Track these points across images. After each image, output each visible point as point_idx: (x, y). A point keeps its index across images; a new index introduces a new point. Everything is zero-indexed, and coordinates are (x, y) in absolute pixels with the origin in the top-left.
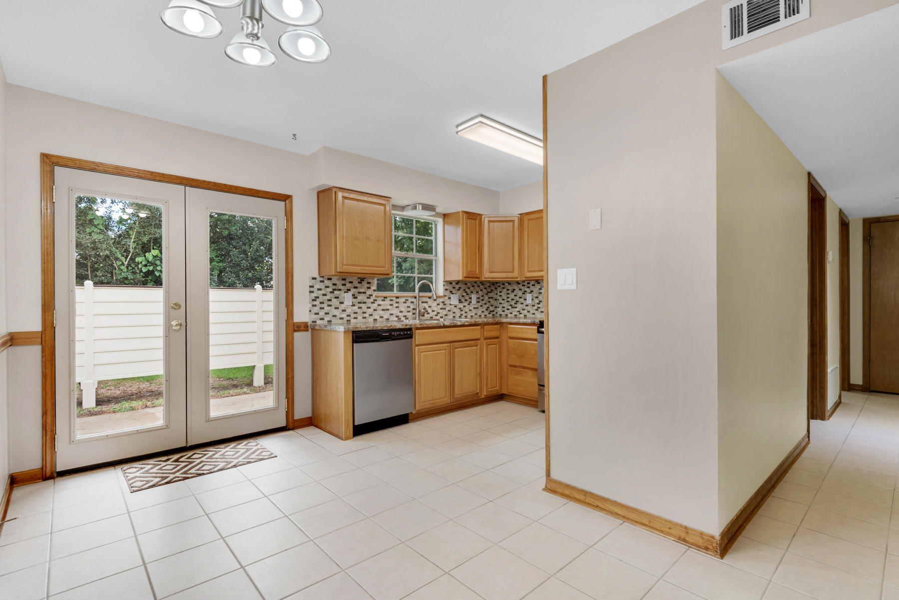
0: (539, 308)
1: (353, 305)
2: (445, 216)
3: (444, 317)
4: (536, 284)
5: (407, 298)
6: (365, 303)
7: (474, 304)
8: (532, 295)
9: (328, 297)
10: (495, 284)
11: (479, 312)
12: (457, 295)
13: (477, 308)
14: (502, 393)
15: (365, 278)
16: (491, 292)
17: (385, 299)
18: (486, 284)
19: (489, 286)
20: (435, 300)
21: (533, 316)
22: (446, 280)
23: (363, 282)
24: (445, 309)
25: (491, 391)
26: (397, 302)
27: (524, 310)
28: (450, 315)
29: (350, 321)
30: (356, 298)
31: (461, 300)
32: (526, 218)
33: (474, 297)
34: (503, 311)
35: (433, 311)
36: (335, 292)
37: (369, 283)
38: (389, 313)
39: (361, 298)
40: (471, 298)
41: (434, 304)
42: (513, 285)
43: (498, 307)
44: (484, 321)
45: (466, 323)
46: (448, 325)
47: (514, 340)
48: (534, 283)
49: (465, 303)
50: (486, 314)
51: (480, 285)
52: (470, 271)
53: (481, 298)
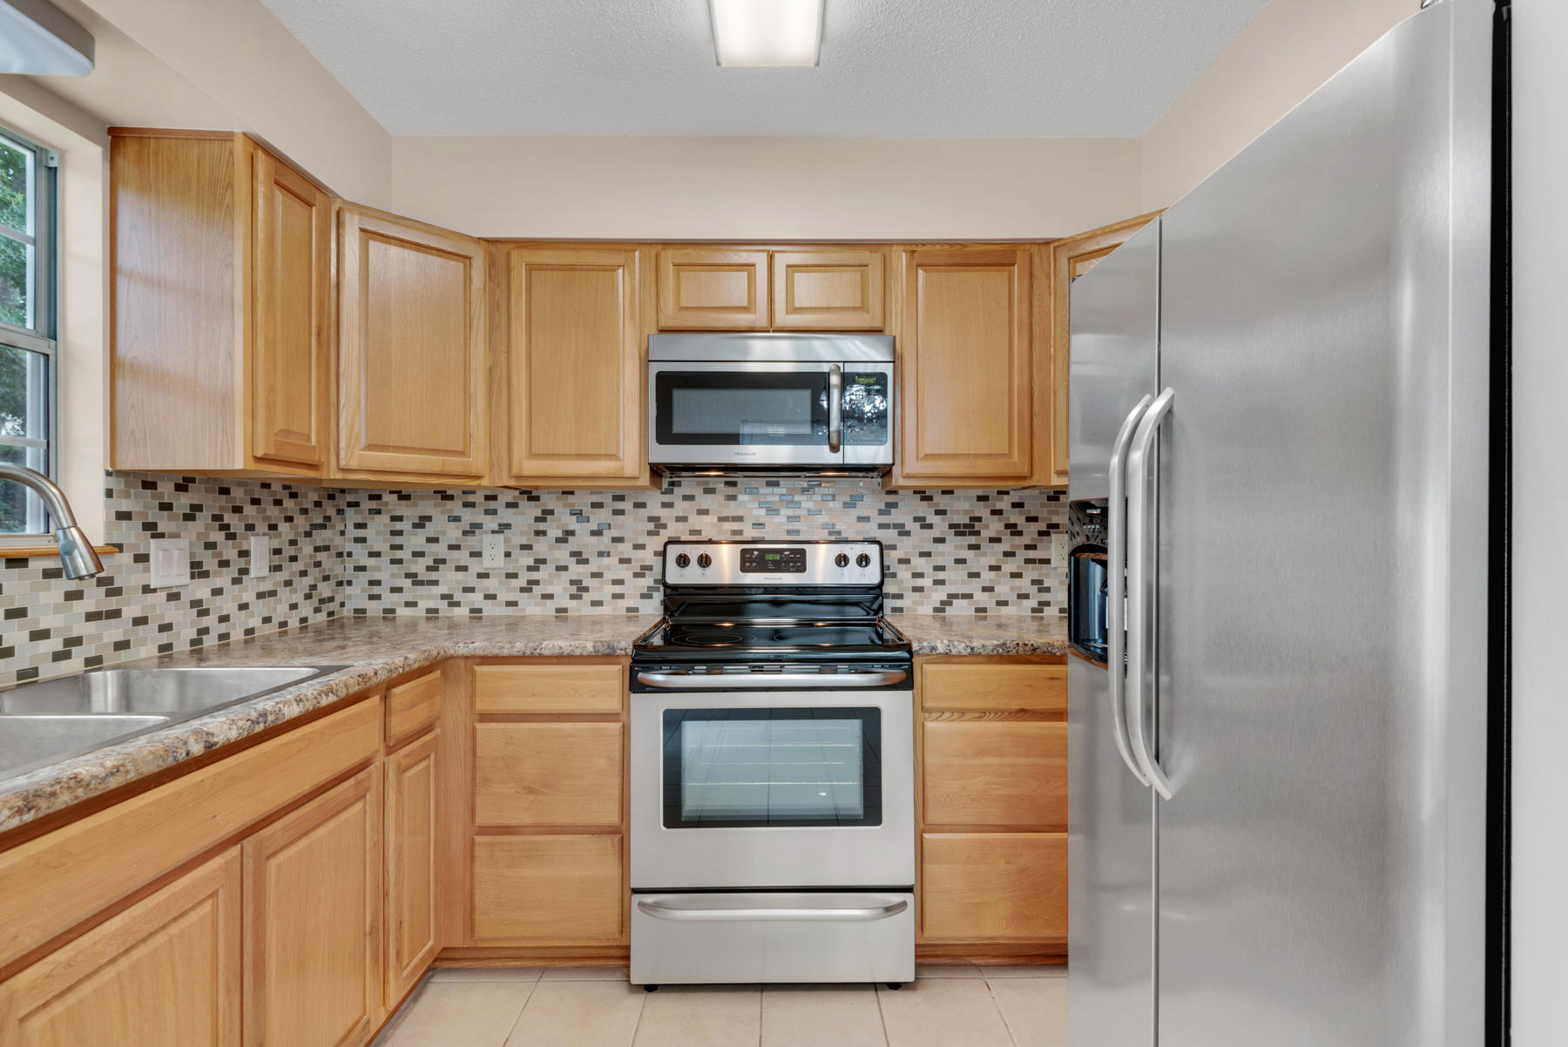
0: (537, 582)
3: (114, 658)
4: (524, 502)
7: (260, 579)
8: (507, 540)
10: (338, 495)
11: (280, 612)
12: (183, 543)
13: (273, 593)
14: (446, 944)
16: (323, 527)
18: (306, 496)
19: (318, 504)
21: (511, 610)
22: (122, 466)
24: (116, 614)
27: (468, 590)
28: (144, 642)
31: (200, 564)
32: (518, 258)
33: (259, 546)
34: (375, 597)
35: (40, 635)
40: (244, 554)
41: (42, 595)
42: (420, 502)
43: (350, 583)
44: (393, 667)
45: (324, 698)
46: (232, 741)
47: (502, 725)
48: (514, 497)
49: (219, 575)
50: (304, 615)
51: (284, 496)
52: (281, 430)
53: (289, 551)
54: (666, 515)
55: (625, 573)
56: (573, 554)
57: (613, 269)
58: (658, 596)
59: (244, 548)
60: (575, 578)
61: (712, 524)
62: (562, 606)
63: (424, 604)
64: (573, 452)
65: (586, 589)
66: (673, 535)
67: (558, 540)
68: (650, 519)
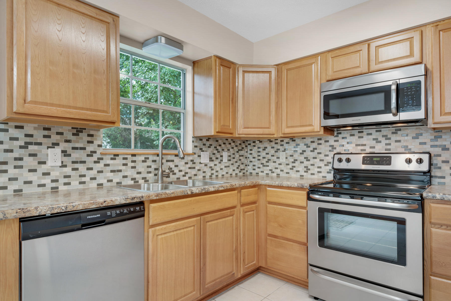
0: (294, 167)
1: (63, 166)
2: (194, 63)
3: (194, 178)
4: (291, 142)
5: (147, 156)
6: (84, 162)
7: (225, 163)
8: (286, 154)
9: (16, 154)
10: (246, 142)
11: (230, 171)
12: (208, 153)
13: (229, 166)
14: (260, 265)
15: (85, 129)
16: (242, 150)
17: (117, 157)
18: (237, 142)
19: (240, 144)
20: (183, 158)
21: (287, 175)
22: (195, 136)
23: (80, 134)
24: (194, 168)
25: (248, 268)
26: (134, 161)
27: (276, 168)
28: (200, 175)
29: (57, 188)
30: (70, 155)
31: (212, 158)
32: (284, 68)
33: (225, 154)
34: (254, 169)
35: (180, 171)
36: (29, 146)
37: (89, 135)
38: (121, 174)
39: (76, 155)
40: (222, 156)
41: (181, 163)
42: (264, 143)
43: (249, 165)
44: (241, 184)
45: (220, 188)
46: (197, 193)
47: (273, 206)
48: (288, 140)
49: (216, 161)
50: (237, 173)
51: (231, 142)
52: (222, 125)
53: (232, 156)
54: (335, 144)
55: (322, 164)
56: (305, 158)
57: (311, 64)
58: (333, 172)
59: (222, 155)
60: (306, 166)
61: (353, 148)
62: (302, 174)
63: (266, 172)
64: (299, 125)
65: (309, 169)
66: (338, 151)
67: (301, 154)
68: (330, 146)
